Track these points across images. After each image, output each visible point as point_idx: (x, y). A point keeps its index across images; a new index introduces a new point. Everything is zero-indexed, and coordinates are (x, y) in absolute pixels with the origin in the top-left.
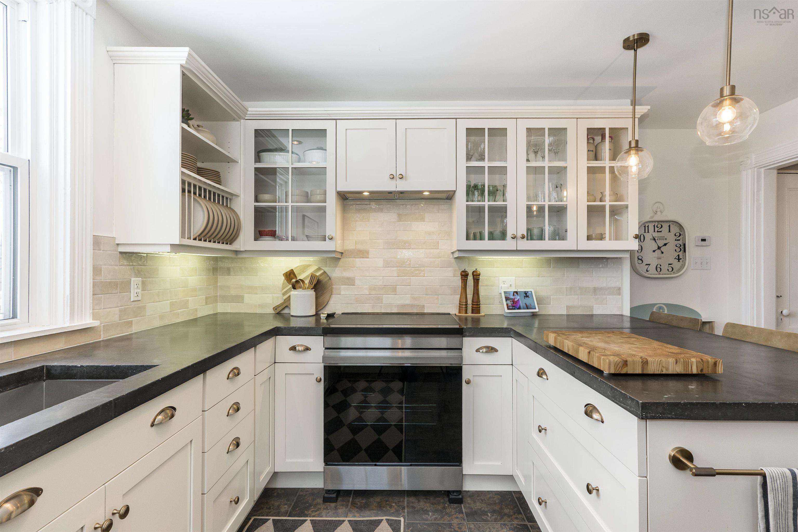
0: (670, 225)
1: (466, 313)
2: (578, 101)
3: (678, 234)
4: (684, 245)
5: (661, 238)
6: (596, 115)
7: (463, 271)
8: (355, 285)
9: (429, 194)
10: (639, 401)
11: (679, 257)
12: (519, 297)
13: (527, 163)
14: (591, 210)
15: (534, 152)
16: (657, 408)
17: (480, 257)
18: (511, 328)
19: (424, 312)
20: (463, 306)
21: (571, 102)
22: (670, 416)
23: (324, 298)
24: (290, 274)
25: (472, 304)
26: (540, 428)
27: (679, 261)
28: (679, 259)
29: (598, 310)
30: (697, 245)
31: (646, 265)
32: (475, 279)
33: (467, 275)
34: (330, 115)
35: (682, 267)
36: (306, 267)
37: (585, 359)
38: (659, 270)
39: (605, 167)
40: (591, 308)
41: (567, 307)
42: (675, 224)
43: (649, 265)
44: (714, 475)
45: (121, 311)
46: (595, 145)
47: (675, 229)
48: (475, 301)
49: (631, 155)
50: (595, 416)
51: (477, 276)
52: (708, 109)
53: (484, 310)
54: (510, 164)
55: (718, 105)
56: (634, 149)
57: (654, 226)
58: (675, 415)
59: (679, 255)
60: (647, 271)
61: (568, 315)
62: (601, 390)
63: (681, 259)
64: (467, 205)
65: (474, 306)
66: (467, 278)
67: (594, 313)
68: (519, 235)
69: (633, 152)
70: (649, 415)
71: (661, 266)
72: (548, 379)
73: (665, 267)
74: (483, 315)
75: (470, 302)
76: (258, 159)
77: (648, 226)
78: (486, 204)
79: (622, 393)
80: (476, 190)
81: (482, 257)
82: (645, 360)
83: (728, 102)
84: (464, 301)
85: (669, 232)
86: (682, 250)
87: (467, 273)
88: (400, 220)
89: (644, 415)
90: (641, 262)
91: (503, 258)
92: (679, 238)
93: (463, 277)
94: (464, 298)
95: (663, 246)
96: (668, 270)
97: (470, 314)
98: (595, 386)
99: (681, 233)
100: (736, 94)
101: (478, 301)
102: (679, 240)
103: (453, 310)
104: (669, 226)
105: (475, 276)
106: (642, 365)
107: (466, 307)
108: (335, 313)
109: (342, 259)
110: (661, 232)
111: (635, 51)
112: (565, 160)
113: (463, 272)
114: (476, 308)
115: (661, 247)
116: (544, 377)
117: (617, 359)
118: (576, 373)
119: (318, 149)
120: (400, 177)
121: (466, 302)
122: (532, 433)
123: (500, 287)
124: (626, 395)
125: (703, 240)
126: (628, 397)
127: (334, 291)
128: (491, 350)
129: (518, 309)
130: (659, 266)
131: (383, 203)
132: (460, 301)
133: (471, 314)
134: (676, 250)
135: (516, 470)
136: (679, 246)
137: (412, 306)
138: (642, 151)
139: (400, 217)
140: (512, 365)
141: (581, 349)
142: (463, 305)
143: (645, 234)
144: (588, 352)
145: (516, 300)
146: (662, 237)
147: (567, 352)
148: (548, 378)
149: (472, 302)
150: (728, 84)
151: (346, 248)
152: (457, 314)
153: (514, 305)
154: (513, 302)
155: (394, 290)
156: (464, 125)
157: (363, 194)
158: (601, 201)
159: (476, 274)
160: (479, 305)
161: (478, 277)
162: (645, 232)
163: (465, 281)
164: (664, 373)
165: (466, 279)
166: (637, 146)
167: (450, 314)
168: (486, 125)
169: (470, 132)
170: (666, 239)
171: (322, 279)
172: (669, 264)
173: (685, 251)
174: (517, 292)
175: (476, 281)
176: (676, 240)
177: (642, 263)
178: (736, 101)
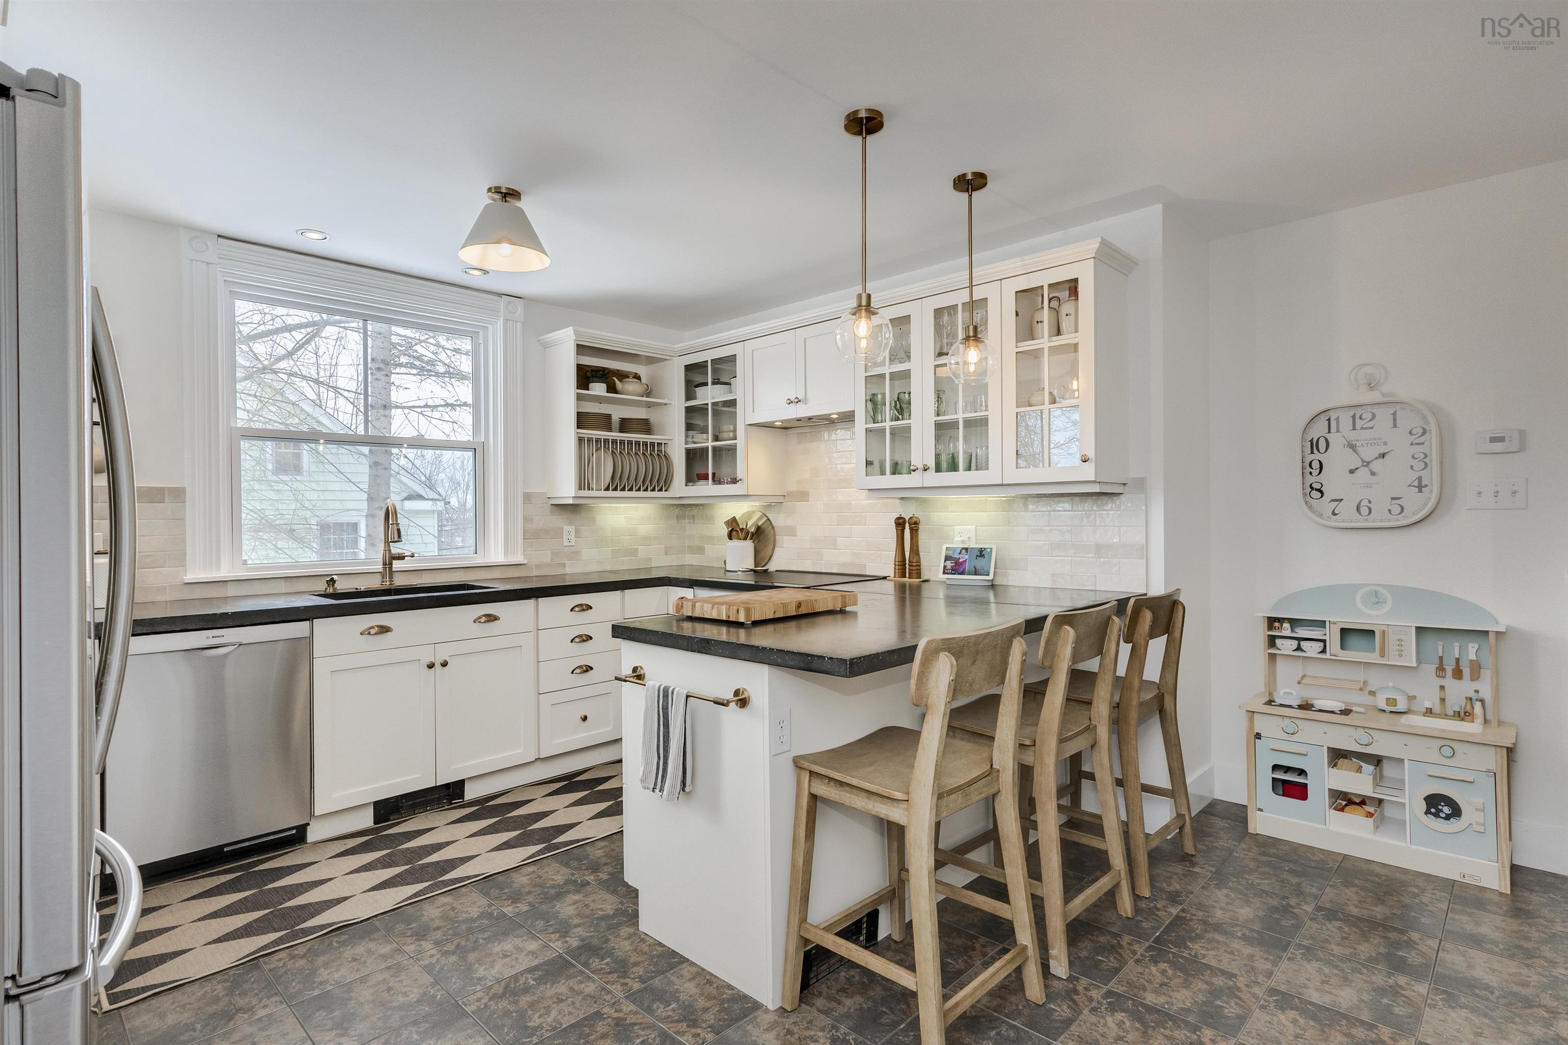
0: (1395, 411)
8: (796, 537)
12: (967, 557)
23: (765, 551)
24: (732, 522)
27: (1420, 491)
28: (1420, 488)
31: (1333, 500)
32: (913, 529)
33: (903, 524)
36: (750, 514)
38: (1365, 511)
43: (1340, 500)
45: (552, 554)
47: (1409, 420)
51: (916, 525)
57: (1354, 417)
59: (1420, 479)
60: (1335, 514)
63: (1426, 486)
66: (904, 528)
69: (971, 342)
71: (1370, 502)
73: (1381, 505)
76: (690, 396)
77: (1337, 419)
83: (863, 313)
85: (1395, 426)
87: (904, 520)
90: (1320, 495)
92: (1421, 440)
93: (898, 526)
95: (1376, 459)
96: (1390, 511)
99: (1425, 427)
102: (1423, 444)
104: (1394, 414)
105: (913, 525)
109: (787, 502)
110: (1372, 428)
113: (898, 520)
115: (1371, 461)
129: (959, 574)
130: (1365, 502)
134: (1412, 467)
136: (1423, 456)
143: (1328, 436)
145: (960, 561)
146: (1375, 439)
151: (787, 491)
153: (956, 568)
154: (956, 563)
159: (915, 522)
160: (919, 565)
162: (1329, 432)
163: (901, 532)
165: (902, 529)
170: (1385, 443)
171: (765, 528)
172: (1393, 499)
174: (966, 549)
175: (914, 533)
176: (1412, 444)
177: (1322, 497)
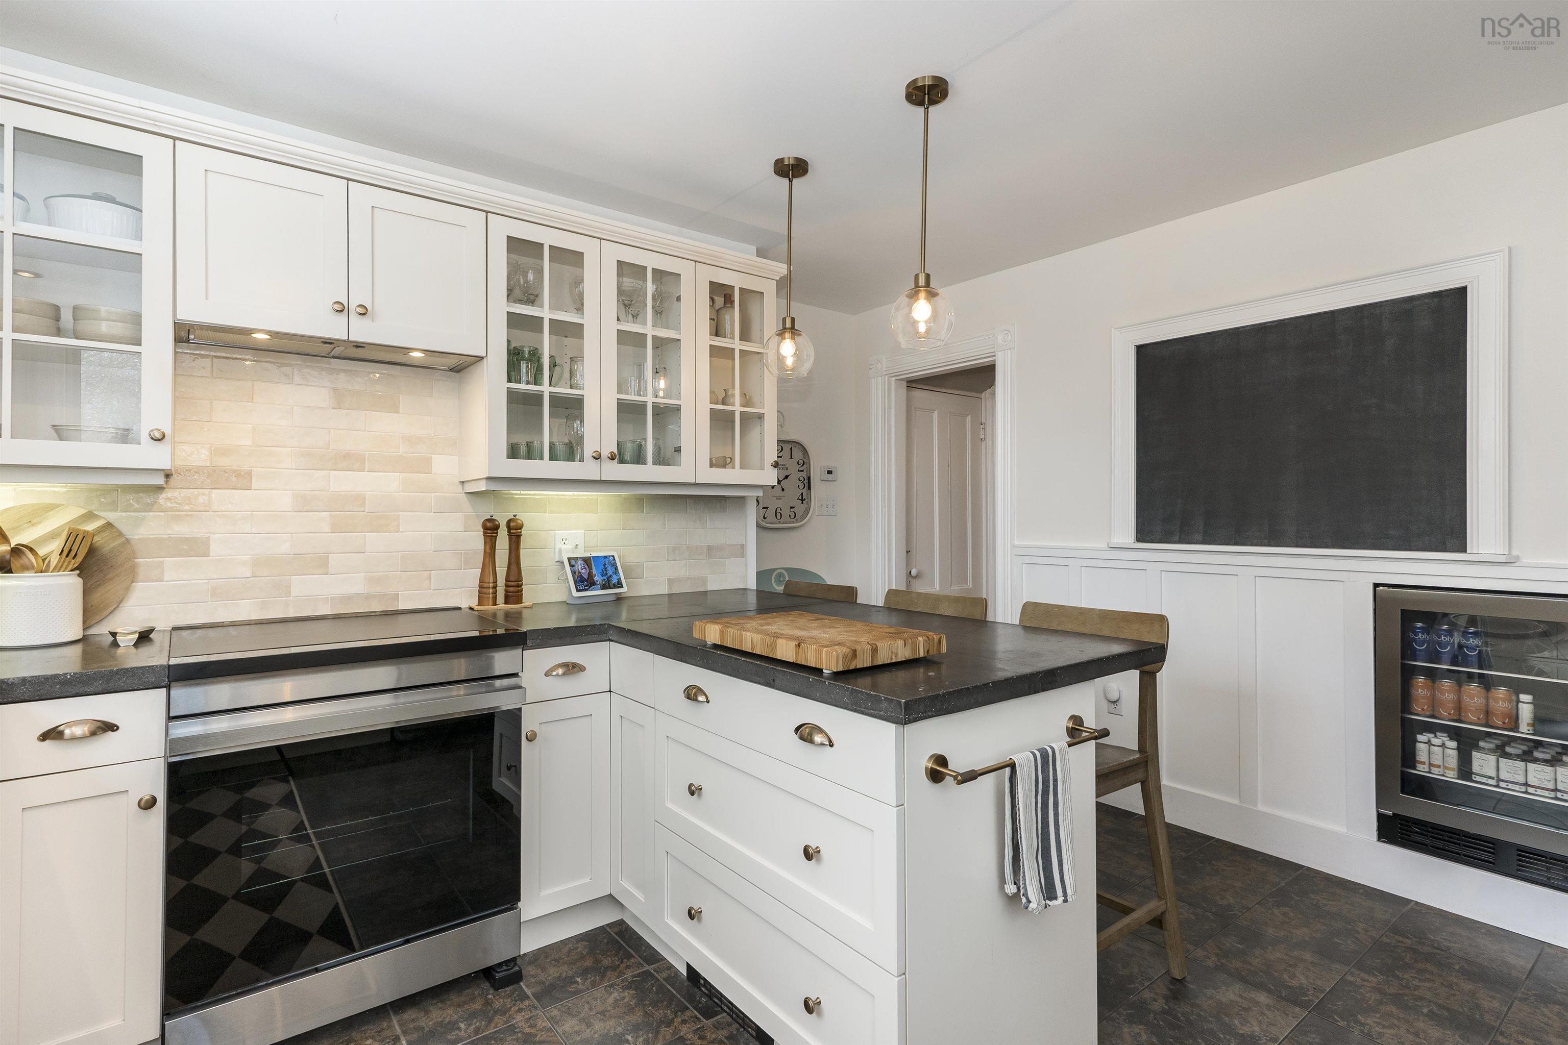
1: (495, 604)
2: (685, 230)
3: (801, 462)
4: (809, 478)
5: (783, 467)
6: (718, 261)
7: (488, 520)
8: (209, 556)
9: (423, 357)
10: (901, 700)
11: (802, 497)
13: (618, 324)
14: (715, 416)
15: (624, 305)
16: (919, 706)
17: (519, 492)
18: (609, 624)
19: (397, 609)
20: (485, 590)
21: (675, 228)
22: (930, 714)
23: (107, 592)
25: (507, 586)
26: (693, 788)
27: (803, 503)
28: (802, 500)
29: (715, 584)
30: (822, 479)
31: (763, 508)
32: (513, 536)
33: (496, 528)
34: (156, 123)
35: (807, 511)
36: (41, 510)
37: (790, 657)
39: (734, 349)
40: (704, 580)
41: (669, 580)
42: (798, 446)
43: (767, 508)
44: (975, 778)
46: (717, 308)
47: (798, 455)
48: (512, 579)
49: (785, 339)
50: (818, 738)
51: (518, 529)
52: (903, 300)
53: (529, 596)
54: (589, 320)
55: (913, 295)
56: (789, 331)
58: (935, 711)
59: (802, 494)
60: (764, 518)
61: (670, 595)
62: (831, 698)
63: (805, 499)
64: (509, 390)
65: (511, 589)
66: (497, 533)
67: (708, 589)
68: (605, 453)
69: (786, 336)
70: (911, 717)
72: (708, 702)
73: (786, 512)
74: (529, 605)
75: (501, 581)
78: (545, 389)
79: (872, 694)
80: (524, 362)
81: (522, 492)
82: (875, 646)
83: (922, 295)
84: (491, 580)
85: (791, 458)
86: (807, 485)
87: (497, 523)
88: (339, 406)
89: (907, 718)
91: (562, 495)
92: (802, 468)
93: (489, 531)
94: (491, 575)
95: (784, 479)
96: (790, 516)
97: (501, 605)
98: (818, 695)
99: (804, 460)
100: (931, 286)
101: (519, 578)
102: (802, 471)
103: (467, 598)
104: (791, 449)
105: (514, 529)
106: (872, 653)
107: (495, 593)
108: (151, 631)
109: (167, 489)
111: (791, 181)
112: (677, 328)
113: (489, 522)
114: (514, 593)
115: (781, 481)
116: (701, 698)
117: (845, 650)
118: (777, 681)
119: (97, 197)
120: (360, 310)
121: (495, 582)
122: (666, 802)
123: (557, 550)
124: (879, 696)
125: (830, 472)
126: (883, 698)
127: (142, 572)
128: (572, 669)
129: (594, 589)
130: (779, 510)
131: (292, 362)
132: (481, 581)
133: (504, 605)
134: (799, 486)
135: (621, 882)
136: (803, 479)
137: (368, 597)
138: (800, 335)
139: (339, 400)
140: (610, 691)
141: (781, 642)
142: (489, 588)
144: (796, 645)
147: (750, 651)
148: (710, 699)
149: (506, 581)
150: (923, 272)
151: (179, 463)
152: (477, 608)
153: (584, 582)
155: (321, 564)
156: (502, 229)
157: (253, 335)
158: (723, 403)
159: (516, 525)
160: (521, 586)
161: (520, 531)
163: (493, 540)
164: (893, 661)
165: (495, 535)
166: (793, 327)
167: (460, 608)
168: (547, 238)
169: (515, 245)
171: (100, 542)
172: (791, 508)
173: (809, 488)
175: (514, 539)
176: (799, 471)
178: (932, 295)
